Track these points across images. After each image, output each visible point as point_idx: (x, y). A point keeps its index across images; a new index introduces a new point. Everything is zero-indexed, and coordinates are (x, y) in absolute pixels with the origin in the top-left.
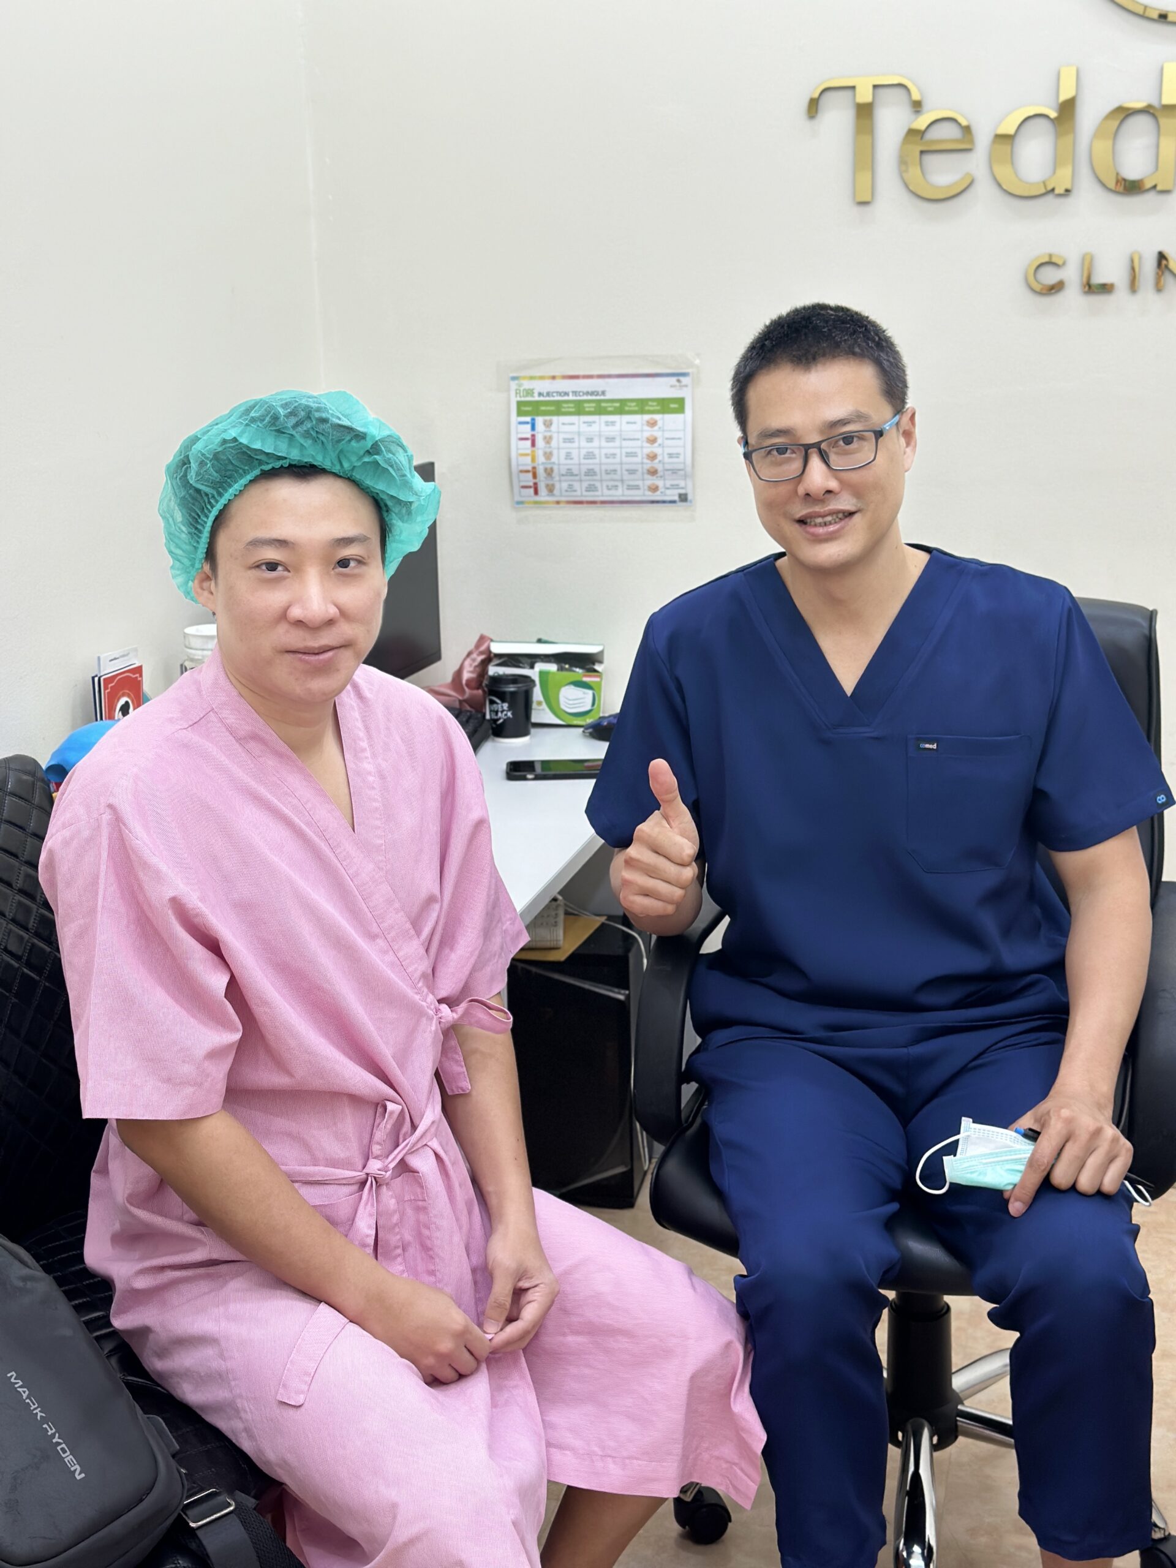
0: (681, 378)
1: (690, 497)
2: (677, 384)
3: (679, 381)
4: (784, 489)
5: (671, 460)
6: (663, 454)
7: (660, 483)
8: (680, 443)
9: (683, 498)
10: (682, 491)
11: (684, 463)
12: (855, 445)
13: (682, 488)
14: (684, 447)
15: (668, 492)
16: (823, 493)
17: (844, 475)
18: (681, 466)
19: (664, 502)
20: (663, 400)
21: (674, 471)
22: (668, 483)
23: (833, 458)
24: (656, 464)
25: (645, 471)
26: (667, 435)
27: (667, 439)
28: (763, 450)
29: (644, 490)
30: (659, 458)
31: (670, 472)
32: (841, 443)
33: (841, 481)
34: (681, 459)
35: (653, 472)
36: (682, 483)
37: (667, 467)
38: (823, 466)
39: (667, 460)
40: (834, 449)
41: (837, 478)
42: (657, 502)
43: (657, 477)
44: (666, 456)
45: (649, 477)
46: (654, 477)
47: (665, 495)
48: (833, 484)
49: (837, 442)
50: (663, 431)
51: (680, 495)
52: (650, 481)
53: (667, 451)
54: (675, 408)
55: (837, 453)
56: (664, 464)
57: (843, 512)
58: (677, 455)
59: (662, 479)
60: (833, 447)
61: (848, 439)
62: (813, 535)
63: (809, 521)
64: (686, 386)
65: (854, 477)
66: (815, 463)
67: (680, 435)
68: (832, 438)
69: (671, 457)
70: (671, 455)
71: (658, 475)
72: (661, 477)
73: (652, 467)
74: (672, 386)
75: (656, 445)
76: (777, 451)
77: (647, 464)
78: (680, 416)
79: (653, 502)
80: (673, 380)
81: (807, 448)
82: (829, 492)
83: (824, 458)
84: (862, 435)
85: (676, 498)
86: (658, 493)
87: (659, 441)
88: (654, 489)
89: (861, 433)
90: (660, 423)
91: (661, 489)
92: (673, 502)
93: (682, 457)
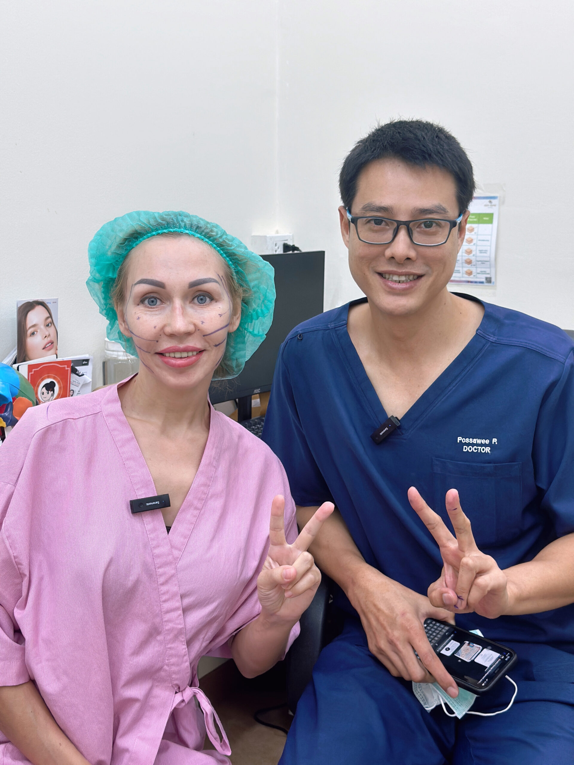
0: (492, 200)
1: (493, 280)
2: (489, 204)
3: (490, 202)
4: (375, 250)
5: (482, 254)
6: (476, 250)
7: (473, 270)
8: (488, 243)
9: (489, 280)
10: (488, 276)
11: (490, 257)
12: (433, 229)
13: (488, 274)
14: (490, 246)
15: (479, 276)
16: (404, 260)
17: (421, 249)
18: (487, 259)
19: (476, 282)
20: (479, 214)
21: (483, 262)
22: (479, 270)
23: (416, 236)
24: (471, 257)
25: (464, 261)
26: (480, 238)
27: (479, 240)
28: (365, 219)
29: (463, 274)
30: (474, 253)
31: (480, 263)
32: (423, 225)
33: (418, 253)
34: (488, 254)
35: (469, 262)
36: (488, 271)
37: (478, 259)
38: (408, 239)
39: (478, 254)
40: (418, 229)
41: (415, 250)
42: (471, 282)
43: (472, 265)
44: (478, 252)
45: (467, 265)
46: (470, 266)
47: (477, 278)
48: (412, 254)
49: (421, 224)
50: (477, 235)
51: (486, 278)
52: (467, 268)
53: (479, 248)
54: (486, 220)
55: (418, 232)
56: (476, 256)
57: (414, 275)
58: (486, 251)
59: (475, 266)
60: (417, 228)
61: (429, 224)
62: (391, 288)
63: (387, 276)
64: (495, 205)
65: (429, 252)
66: (402, 235)
67: (488, 238)
68: (417, 220)
69: (481, 253)
70: (481, 251)
71: (473, 264)
72: (474, 265)
73: (469, 259)
74: (486, 205)
75: (472, 244)
76: (375, 221)
77: (465, 256)
78: (490, 225)
79: (468, 282)
80: (487, 201)
81: (400, 224)
82: (408, 259)
83: (410, 234)
84: (439, 222)
85: (484, 280)
86: (472, 276)
87: (474, 242)
88: (470, 273)
89: (439, 221)
90: (476, 230)
91: (474, 274)
92: (482, 282)
93: (488, 253)
